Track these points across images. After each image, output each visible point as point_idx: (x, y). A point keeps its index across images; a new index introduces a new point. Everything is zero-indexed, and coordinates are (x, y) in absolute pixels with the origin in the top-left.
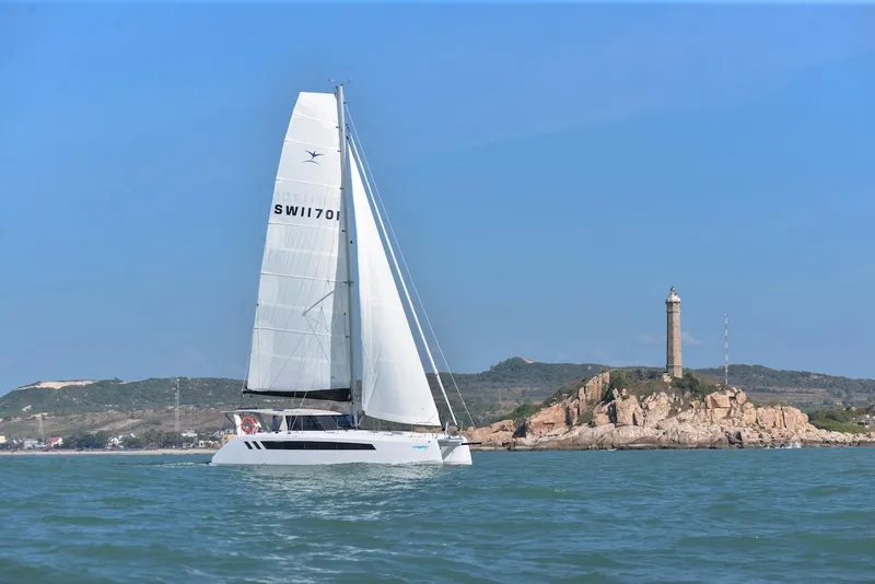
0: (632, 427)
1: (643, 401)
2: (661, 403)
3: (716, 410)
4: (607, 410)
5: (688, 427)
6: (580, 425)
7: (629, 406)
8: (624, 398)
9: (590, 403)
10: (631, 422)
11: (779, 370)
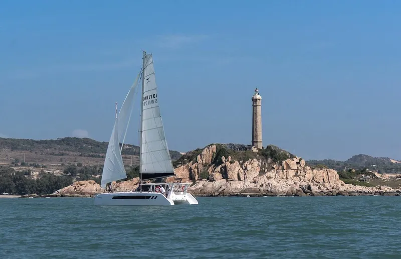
0: (237, 181)
1: (242, 164)
2: (254, 166)
3: (289, 170)
4: (219, 170)
5: (273, 182)
6: (201, 180)
7: (235, 169)
8: (231, 163)
9: (205, 165)
10: (237, 178)
11: (102, 142)
